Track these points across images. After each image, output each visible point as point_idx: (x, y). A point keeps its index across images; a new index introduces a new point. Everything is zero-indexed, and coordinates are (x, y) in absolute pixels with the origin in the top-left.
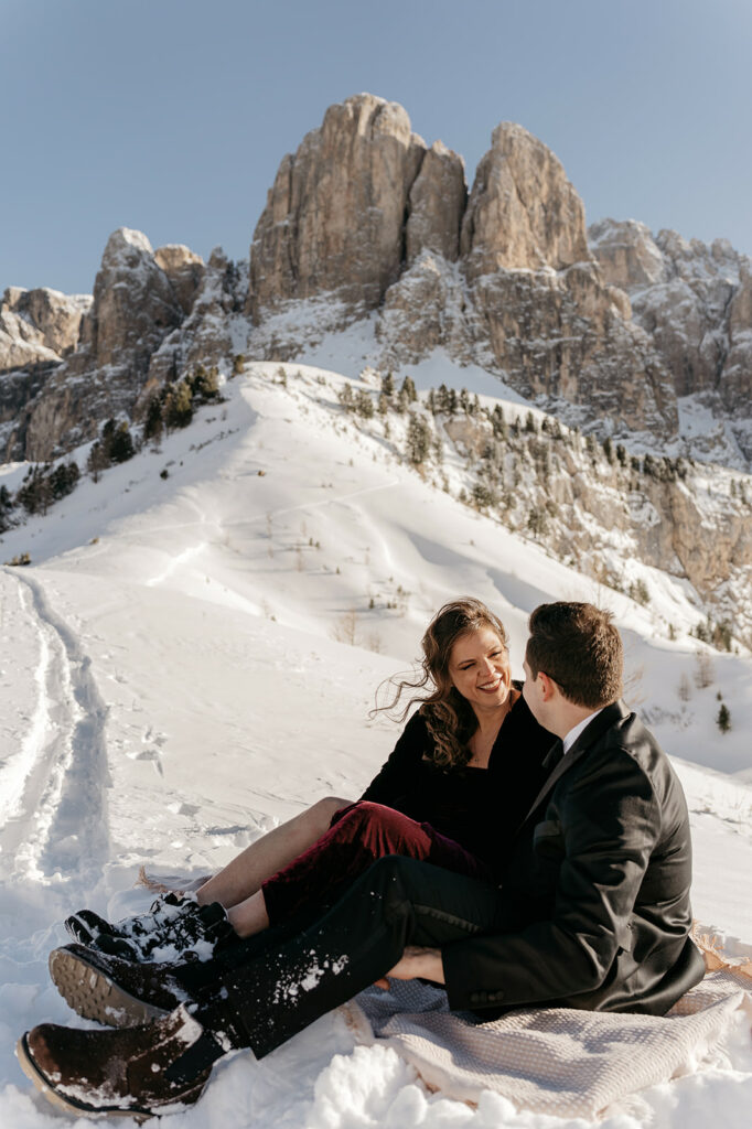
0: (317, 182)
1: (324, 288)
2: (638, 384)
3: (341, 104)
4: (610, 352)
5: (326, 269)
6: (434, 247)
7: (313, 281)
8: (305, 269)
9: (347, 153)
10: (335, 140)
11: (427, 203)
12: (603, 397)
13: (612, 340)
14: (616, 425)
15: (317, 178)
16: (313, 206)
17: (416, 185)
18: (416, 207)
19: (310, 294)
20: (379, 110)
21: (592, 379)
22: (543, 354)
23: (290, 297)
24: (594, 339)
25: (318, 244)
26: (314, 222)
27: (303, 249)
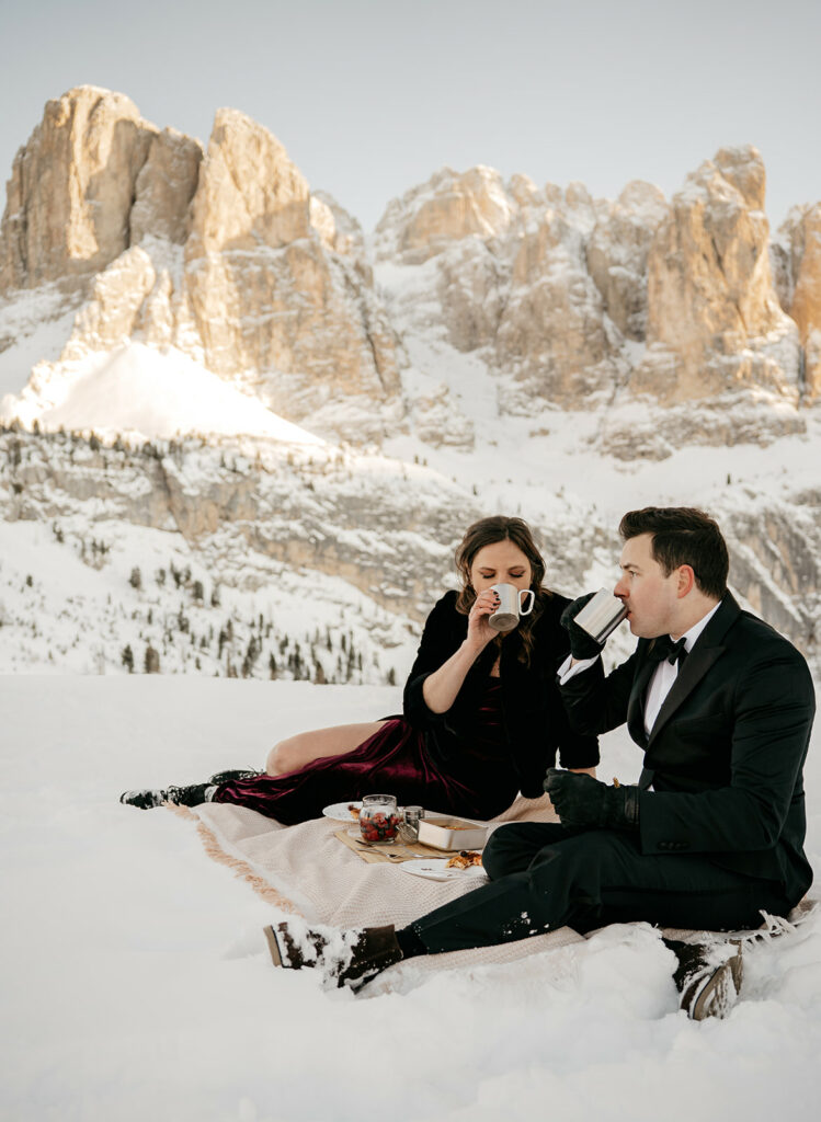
0: (38, 179)
1: (49, 280)
2: (354, 352)
3: (56, 99)
4: (326, 324)
5: (49, 262)
6: (157, 233)
7: (40, 274)
8: (33, 263)
9: (65, 148)
10: (53, 136)
11: (153, 190)
12: (318, 366)
13: (329, 312)
14: (332, 391)
15: (39, 174)
16: (36, 201)
17: (142, 173)
18: (140, 195)
19: (36, 286)
20: (99, 101)
21: (307, 350)
22: (252, 331)
23: (20, 288)
24: (310, 312)
25: (43, 237)
26: (38, 216)
27: (30, 242)
